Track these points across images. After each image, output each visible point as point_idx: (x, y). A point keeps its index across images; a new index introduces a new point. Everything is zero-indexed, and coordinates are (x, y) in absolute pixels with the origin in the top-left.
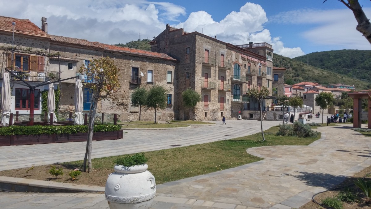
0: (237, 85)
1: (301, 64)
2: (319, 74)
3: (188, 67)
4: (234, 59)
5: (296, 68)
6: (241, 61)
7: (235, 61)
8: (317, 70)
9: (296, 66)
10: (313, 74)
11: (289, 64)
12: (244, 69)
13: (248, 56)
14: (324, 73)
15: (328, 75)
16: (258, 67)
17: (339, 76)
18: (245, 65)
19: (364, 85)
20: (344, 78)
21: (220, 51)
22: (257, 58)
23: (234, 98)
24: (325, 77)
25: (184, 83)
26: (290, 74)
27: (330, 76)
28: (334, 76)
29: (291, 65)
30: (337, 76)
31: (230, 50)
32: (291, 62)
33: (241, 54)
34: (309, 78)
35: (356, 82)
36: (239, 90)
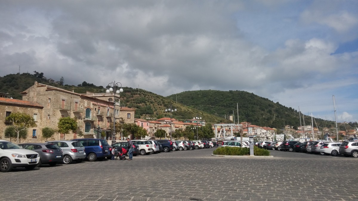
0: (88, 123)
1: (171, 102)
2: (185, 110)
3: (49, 111)
4: (86, 105)
5: (167, 105)
6: (92, 106)
7: (87, 106)
8: (184, 107)
9: (167, 103)
10: (180, 110)
11: (162, 102)
12: (94, 111)
13: (97, 102)
14: (189, 109)
15: (192, 111)
16: (107, 110)
17: (200, 113)
18: (96, 109)
19: (218, 120)
20: (204, 114)
21: (74, 100)
22: (106, 103)
23: (85, 132)
24: (190, 113)
25: (46, 122)
26: (162, 110)
27: (193, 112)
28: (197, 112)
29: (163, 103)
30: (199, 112)
31: (83, 99)
32: (164, 99)
33: (92, 101)
34: (177, 113)
35: (212, 117)
36: (90, 126)
